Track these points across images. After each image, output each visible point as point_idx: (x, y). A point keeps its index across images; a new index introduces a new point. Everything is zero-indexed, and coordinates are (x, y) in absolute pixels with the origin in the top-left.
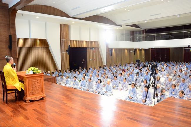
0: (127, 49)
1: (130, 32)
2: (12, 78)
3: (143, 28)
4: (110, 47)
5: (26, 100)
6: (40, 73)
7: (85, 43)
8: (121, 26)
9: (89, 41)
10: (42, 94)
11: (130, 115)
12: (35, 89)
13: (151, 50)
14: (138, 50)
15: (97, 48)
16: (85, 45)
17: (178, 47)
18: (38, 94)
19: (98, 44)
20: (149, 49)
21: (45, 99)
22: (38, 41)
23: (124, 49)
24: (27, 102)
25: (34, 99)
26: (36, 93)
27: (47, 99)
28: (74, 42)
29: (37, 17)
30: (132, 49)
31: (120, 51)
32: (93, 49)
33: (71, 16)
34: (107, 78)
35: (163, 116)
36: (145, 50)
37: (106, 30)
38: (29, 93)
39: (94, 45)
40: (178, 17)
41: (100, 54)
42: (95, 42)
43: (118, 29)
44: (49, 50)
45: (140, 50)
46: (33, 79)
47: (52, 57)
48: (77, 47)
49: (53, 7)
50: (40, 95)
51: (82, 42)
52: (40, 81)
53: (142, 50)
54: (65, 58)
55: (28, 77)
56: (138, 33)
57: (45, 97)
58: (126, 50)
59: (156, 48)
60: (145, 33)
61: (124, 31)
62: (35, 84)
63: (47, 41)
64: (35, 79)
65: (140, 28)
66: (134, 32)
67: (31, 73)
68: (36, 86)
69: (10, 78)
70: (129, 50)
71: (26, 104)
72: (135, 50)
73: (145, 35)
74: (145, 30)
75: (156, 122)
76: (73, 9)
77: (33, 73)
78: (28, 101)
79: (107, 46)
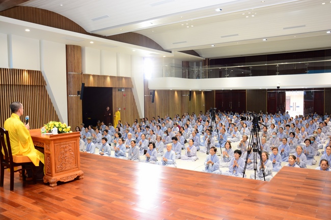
0: (178, 91)
1: (182, 62)
2: (22, 143)
3: (204, 56)
4: (151, 87)
5: (51, 181)
6: (71, 132)
7: (108, 79)
8: (171, 52)
9: (116, 76)
10: (77, 170)
11: (247, 195)
12: (65, 161)
13: (216, 93)
14: (194, 93)
15: (130, 89)
16: (108, 83)
17: (260, 88)
18: (71, 169)
19: (132, 82)
20: (213, 91)
21: (82, 178)
22: (26, 75)
23: (173, 91)
24: (53, 185)
25: (65, 180)
26: (67, 169)
27: (86, 178)
28: (91, 78)
29: (27, 30)
30: (187, 91)
31: (167, 94)
32: (123, 90)
33: (88, 31)
34: (159, 139)
35: (296, 195)
36: (206, 93)
37: (144, 58)
38: (55, 170)
39: (124, 83)
40: (264, 42)
41: (134, 99)
42: (126, 78)
43: (165, 56)
44: (46, 91)
45: (198, 93)
46: (62, 143)
47: (50, 103)
48: (96, 86)
49: (58, 14)
50: (74, 171)
51: (105, 77)
52: (73, 146)
53: (201, 93)
54: (74, 106)
55: (54, 140)
56: (195, 63)
57: (82, 175)
58: (176, 93)
59: (224, 91)
60: (208, 65)
61: (174, 60)
62: (66, 152)
63: (43, 74)
64: (65, 143)
65: (199, 56)
66: (190, 63)
67: (55, 132)
68: (67, 155)
69: (18, 142)
70: (181, 92)
71: (51, 190)
72: (191, 93)
73: (207, 68)
74: (208, 59)
75: (292, 203)
76: (94, 20)
77: (59, 132)
78: (54, 183)
79: (146, 85)
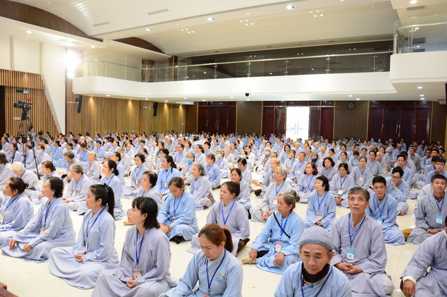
1: (143, 60)
8: (101, 40)
9: (10, 69)
13: (199, 108)
14: (166, 106)
19: (42, 82)
20: (195, 105)
23: (125, 101)
30: (148, 102)
32: (25, 92)
36: (186, 107)
39: (26, 82)
41: (48, 106)
42: (29, 74)
43: (93, 47)
45: (173, 106)
53: (178, 107)
58: (130, 103)
65: (161, 52)
70: (139, 103)
72: (157, 104)
74: (176, 57)
79: (68, 86)
